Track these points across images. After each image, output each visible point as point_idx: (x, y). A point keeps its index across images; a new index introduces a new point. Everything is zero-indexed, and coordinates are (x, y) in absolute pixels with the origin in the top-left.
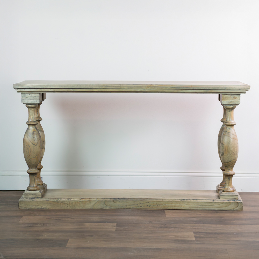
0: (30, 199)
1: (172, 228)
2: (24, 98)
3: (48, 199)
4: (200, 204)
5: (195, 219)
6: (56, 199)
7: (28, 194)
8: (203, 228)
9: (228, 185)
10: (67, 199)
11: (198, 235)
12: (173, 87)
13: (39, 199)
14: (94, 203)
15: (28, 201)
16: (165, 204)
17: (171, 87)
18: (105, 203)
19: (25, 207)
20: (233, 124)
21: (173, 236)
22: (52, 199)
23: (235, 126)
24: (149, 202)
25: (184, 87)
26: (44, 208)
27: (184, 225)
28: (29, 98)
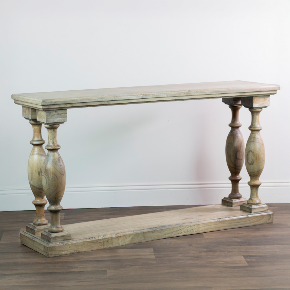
0: (60, 243)
1: (218, 252)
2: (49, 117)
3: (81, 239)
4: (235, 221)
5: (239, 240)
6: (89, 238)
7: (56, 237)
8: (251, 250)
9: (256, 196)
10: (102, 237)
11: (249, 260)
12: (211, 92)
13: (70, 242)
14: (132, 237)
15: (59, 246)
16: (203, 227)
17: (210, 92)
18: (143, 236)
19: (55, 254)
20: (260, 128)
21: (223, 263)
22: (85, 239)
23: (260, 131)
24: (187, 227)
25: (222, 91)
26: (78, 252)
27: (229, 247)
28: (54, 116)
